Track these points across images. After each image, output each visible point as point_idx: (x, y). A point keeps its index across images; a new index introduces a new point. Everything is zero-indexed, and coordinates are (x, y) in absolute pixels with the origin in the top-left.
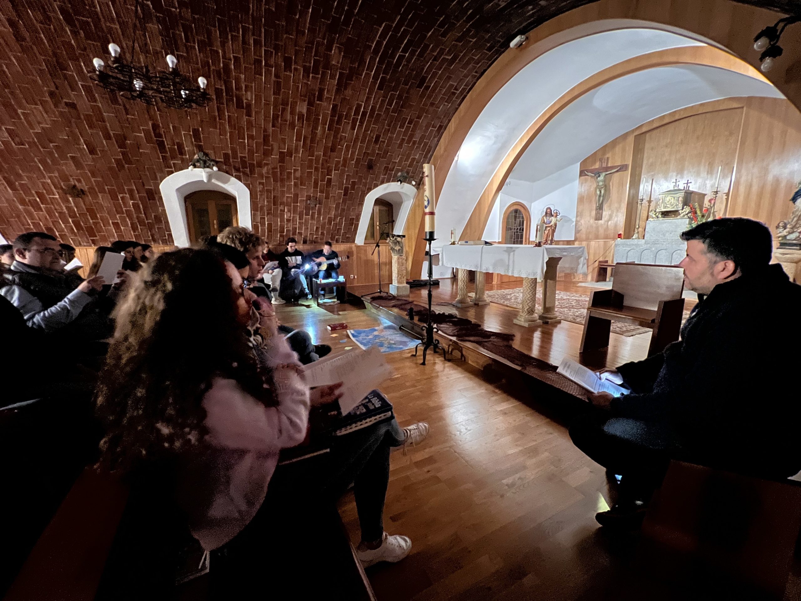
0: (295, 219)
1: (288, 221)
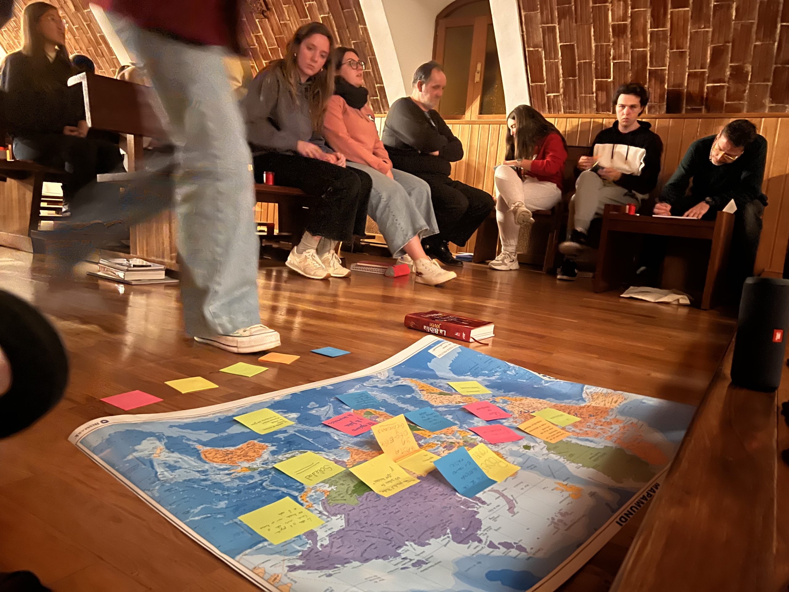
0: (639, 25)
1: (619, 31)
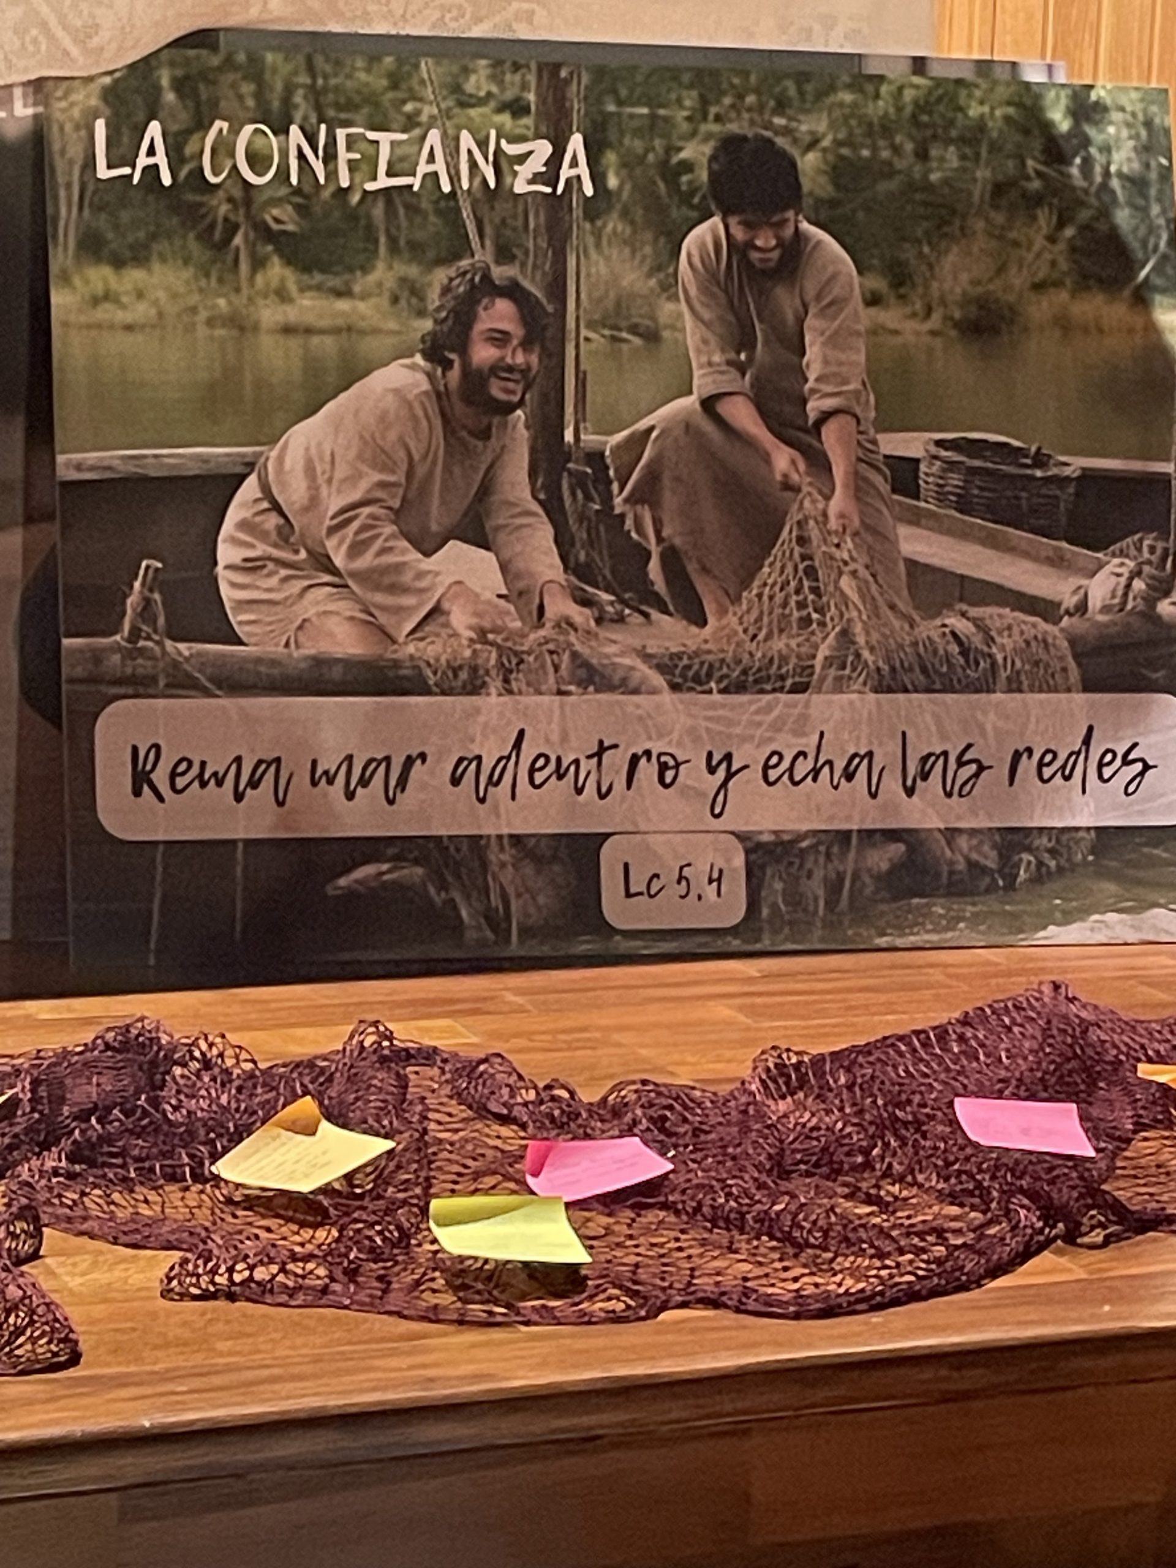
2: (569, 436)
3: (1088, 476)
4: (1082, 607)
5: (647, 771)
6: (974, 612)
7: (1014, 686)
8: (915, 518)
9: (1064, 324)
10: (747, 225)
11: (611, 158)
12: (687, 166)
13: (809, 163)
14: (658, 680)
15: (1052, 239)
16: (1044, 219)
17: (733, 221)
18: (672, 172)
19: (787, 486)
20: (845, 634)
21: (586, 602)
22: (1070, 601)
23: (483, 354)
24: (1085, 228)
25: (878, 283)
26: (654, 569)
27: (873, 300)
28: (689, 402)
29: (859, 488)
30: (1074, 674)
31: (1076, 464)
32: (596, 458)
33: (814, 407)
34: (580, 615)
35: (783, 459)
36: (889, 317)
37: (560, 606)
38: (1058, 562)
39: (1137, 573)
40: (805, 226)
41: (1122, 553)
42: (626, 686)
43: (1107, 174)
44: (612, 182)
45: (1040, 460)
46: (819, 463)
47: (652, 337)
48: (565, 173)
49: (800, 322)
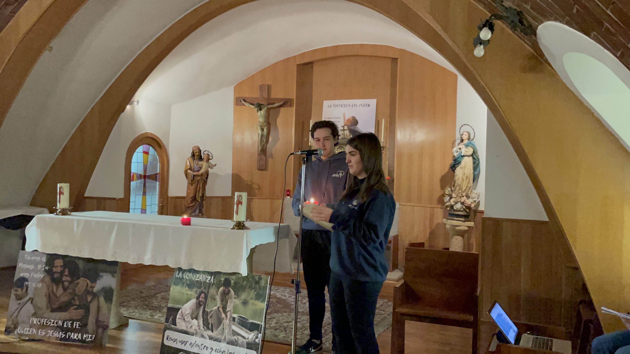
2: (206, 309)
3: (252, 323)
4: (248, 338)
5: (205, 348)
6: (238, 337)
7: (240, 346)
8: (234, 324)
9: (253, 304)
10: (225, 288)
11: (215, 279)
12: (221, 281)
13: (232, 282)
14: (208, 338)
15: (254, 293)
16: (253, 291)
17: (224, 287)
18: (220, 281)
19: (223, 319)
20: (225, 337)
21: (204, 328)
22: (247, 337)
23: (201, 299)
24: (257, 293)
25: (236, 296)
26: (210, 325)
27: (235, 298)
28: (216, 308)
29: (230, 320)
30: (246, 346)
31: (251, 321)
32: (207, 312)
33: (227, 310)
34: (203, 329)
35: (223, 315)
36: (236, 300)
37: (202, 328)
38: (247, 332)
39: (254, 335)
40: (231, 289)
41: (253, 333)
42: (205, 338)
43: (261, 286)
44: (215, 282)
45: (247, 320)
46: (226, 316)
47: (215, 299)
48: (211, 280)
49: (228, 299)
